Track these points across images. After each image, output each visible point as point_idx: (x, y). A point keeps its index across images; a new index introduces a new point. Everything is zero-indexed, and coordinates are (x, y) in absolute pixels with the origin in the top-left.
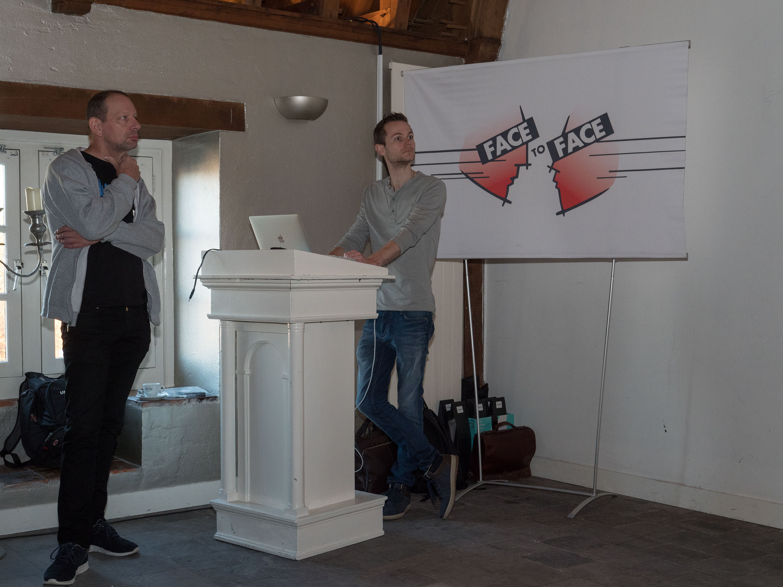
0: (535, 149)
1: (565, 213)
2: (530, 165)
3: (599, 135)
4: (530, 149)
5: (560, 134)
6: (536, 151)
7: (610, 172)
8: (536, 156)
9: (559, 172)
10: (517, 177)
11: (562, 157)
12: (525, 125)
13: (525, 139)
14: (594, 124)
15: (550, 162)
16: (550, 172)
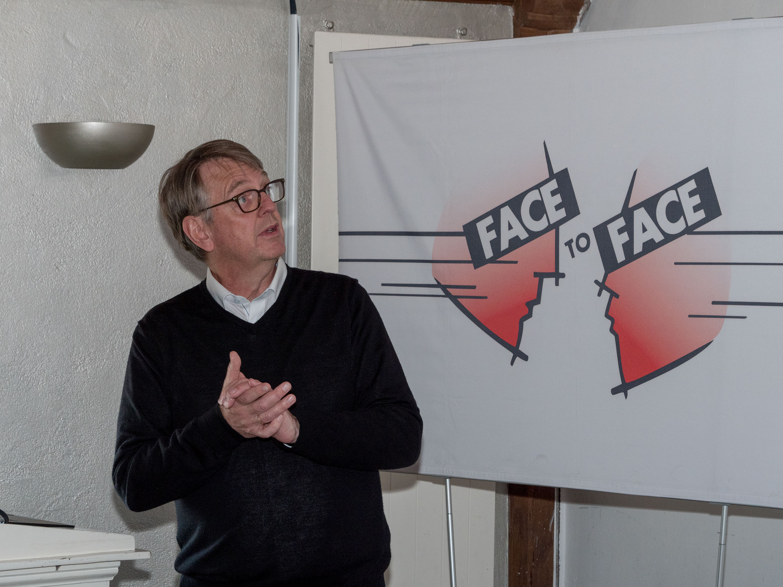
0: (571, 241)
1: (629, 392)
2: (563, 275)
3: (693, 217)
4: (563, 240)
5: (619, 211)
6: (574, 245)
7: (714, 303)
8: (573, 256)
9: (617, 296)
10: (537, 301)
11: (623, 264)
12: (553, 185)
13: (555, 215)
14: (684, 190)
15: (599, 272)
16: (599, 294)
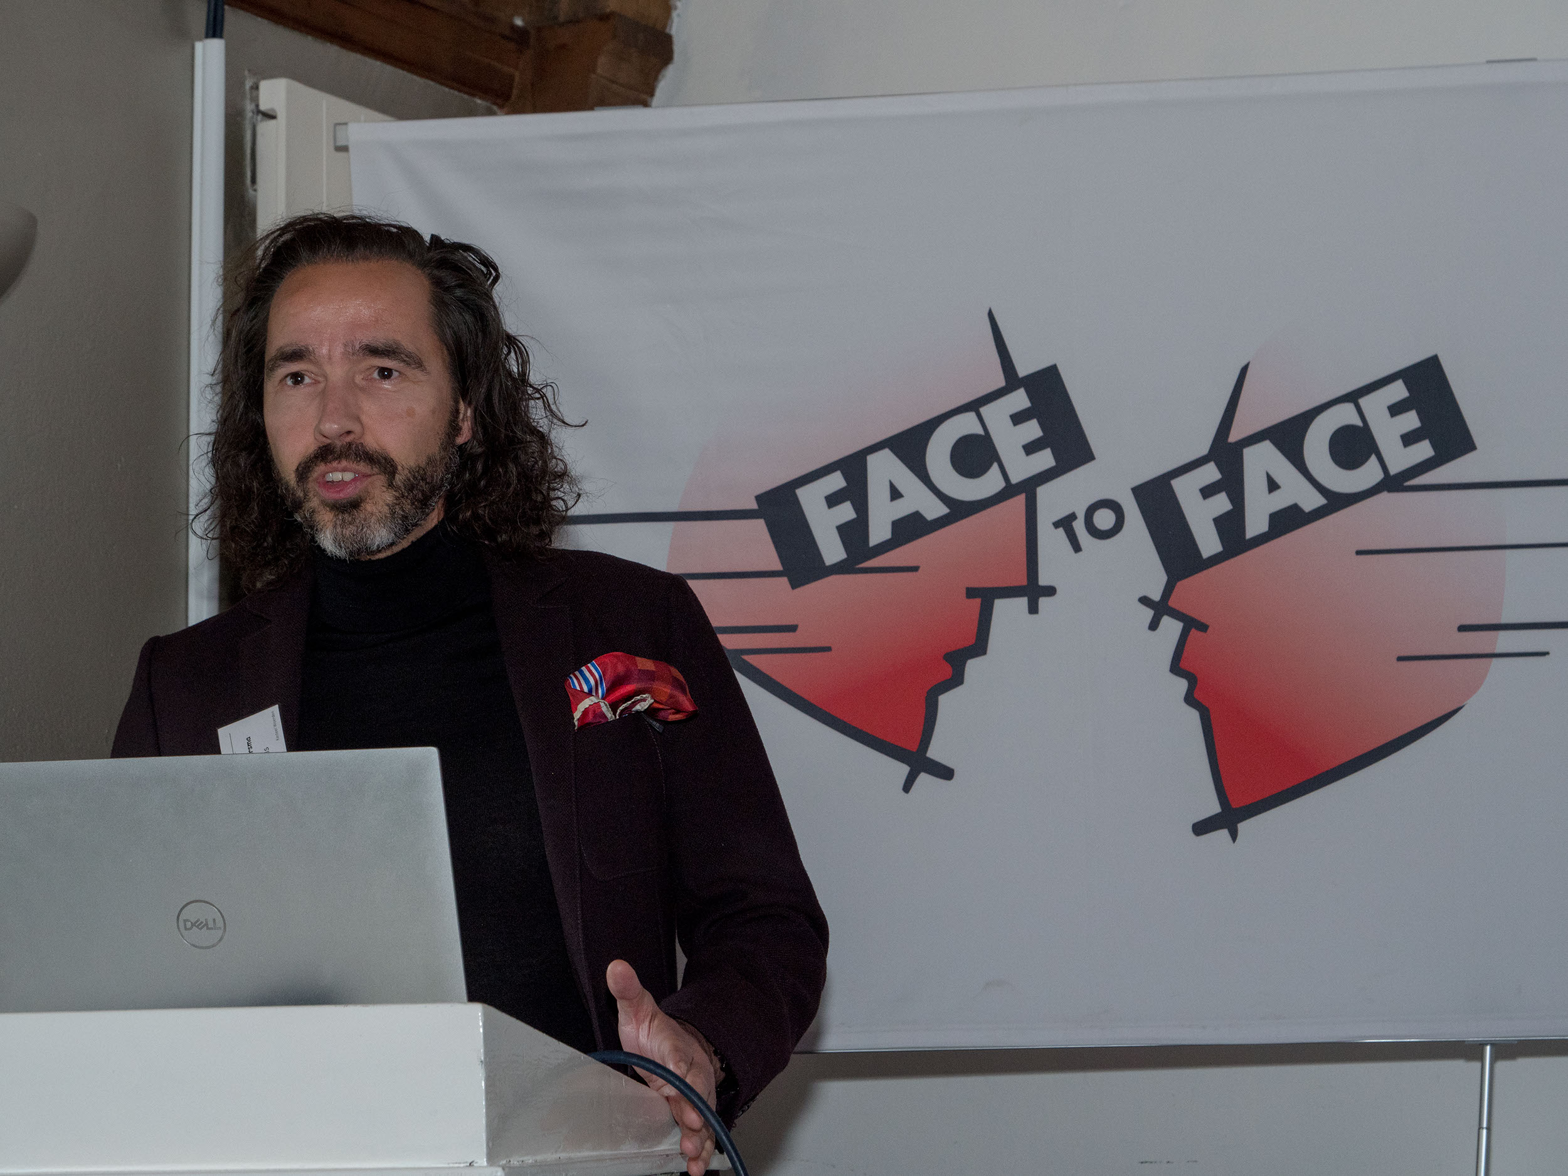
0: (1072, 517)
1: (1243, 827)
4: (1045, 518)
5: (1204, 449)
8: (1077, 548)
10: (979, 647)
12: (1019, 400)
13: (1021, 467)
15: (1154, 581)
